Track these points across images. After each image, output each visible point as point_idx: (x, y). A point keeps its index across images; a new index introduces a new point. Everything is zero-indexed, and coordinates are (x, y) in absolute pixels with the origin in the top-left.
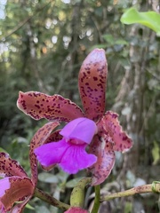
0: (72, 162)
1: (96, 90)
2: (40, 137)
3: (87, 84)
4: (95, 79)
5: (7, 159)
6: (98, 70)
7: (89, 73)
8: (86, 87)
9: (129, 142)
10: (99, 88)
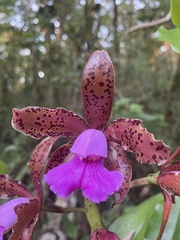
0: (97, 187)
1: (102, 97)
2: (40, 154)
3: (92, 91)
4: (102, 84)
5: (7, 180)
6: (104, 74)
7: (93, 78)
8: (90, 95)
9: (166, 151)
10: (106, 95)
